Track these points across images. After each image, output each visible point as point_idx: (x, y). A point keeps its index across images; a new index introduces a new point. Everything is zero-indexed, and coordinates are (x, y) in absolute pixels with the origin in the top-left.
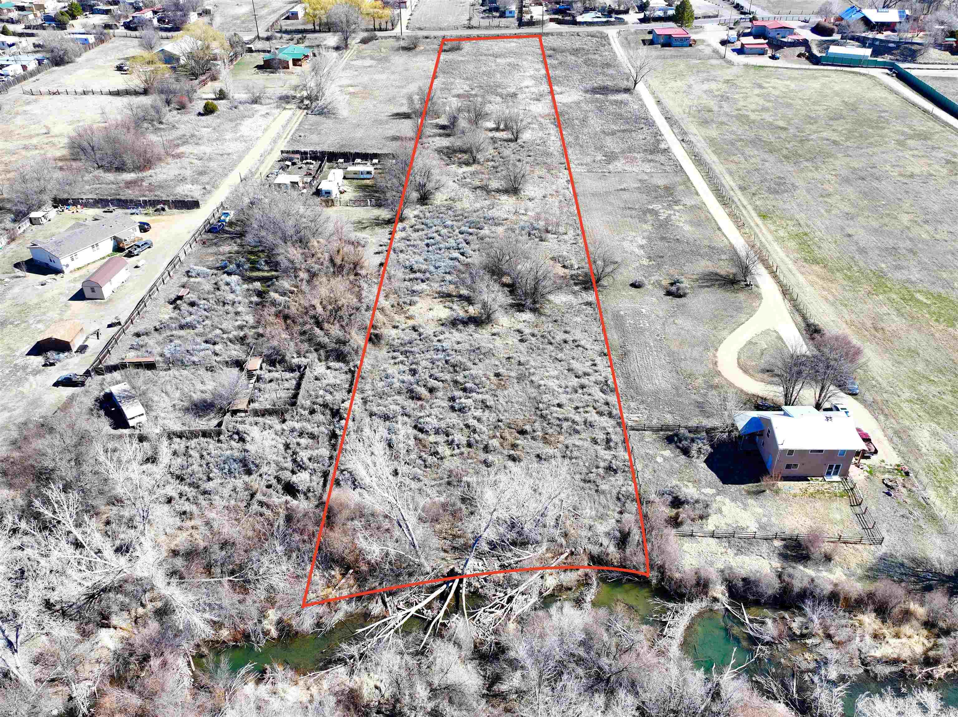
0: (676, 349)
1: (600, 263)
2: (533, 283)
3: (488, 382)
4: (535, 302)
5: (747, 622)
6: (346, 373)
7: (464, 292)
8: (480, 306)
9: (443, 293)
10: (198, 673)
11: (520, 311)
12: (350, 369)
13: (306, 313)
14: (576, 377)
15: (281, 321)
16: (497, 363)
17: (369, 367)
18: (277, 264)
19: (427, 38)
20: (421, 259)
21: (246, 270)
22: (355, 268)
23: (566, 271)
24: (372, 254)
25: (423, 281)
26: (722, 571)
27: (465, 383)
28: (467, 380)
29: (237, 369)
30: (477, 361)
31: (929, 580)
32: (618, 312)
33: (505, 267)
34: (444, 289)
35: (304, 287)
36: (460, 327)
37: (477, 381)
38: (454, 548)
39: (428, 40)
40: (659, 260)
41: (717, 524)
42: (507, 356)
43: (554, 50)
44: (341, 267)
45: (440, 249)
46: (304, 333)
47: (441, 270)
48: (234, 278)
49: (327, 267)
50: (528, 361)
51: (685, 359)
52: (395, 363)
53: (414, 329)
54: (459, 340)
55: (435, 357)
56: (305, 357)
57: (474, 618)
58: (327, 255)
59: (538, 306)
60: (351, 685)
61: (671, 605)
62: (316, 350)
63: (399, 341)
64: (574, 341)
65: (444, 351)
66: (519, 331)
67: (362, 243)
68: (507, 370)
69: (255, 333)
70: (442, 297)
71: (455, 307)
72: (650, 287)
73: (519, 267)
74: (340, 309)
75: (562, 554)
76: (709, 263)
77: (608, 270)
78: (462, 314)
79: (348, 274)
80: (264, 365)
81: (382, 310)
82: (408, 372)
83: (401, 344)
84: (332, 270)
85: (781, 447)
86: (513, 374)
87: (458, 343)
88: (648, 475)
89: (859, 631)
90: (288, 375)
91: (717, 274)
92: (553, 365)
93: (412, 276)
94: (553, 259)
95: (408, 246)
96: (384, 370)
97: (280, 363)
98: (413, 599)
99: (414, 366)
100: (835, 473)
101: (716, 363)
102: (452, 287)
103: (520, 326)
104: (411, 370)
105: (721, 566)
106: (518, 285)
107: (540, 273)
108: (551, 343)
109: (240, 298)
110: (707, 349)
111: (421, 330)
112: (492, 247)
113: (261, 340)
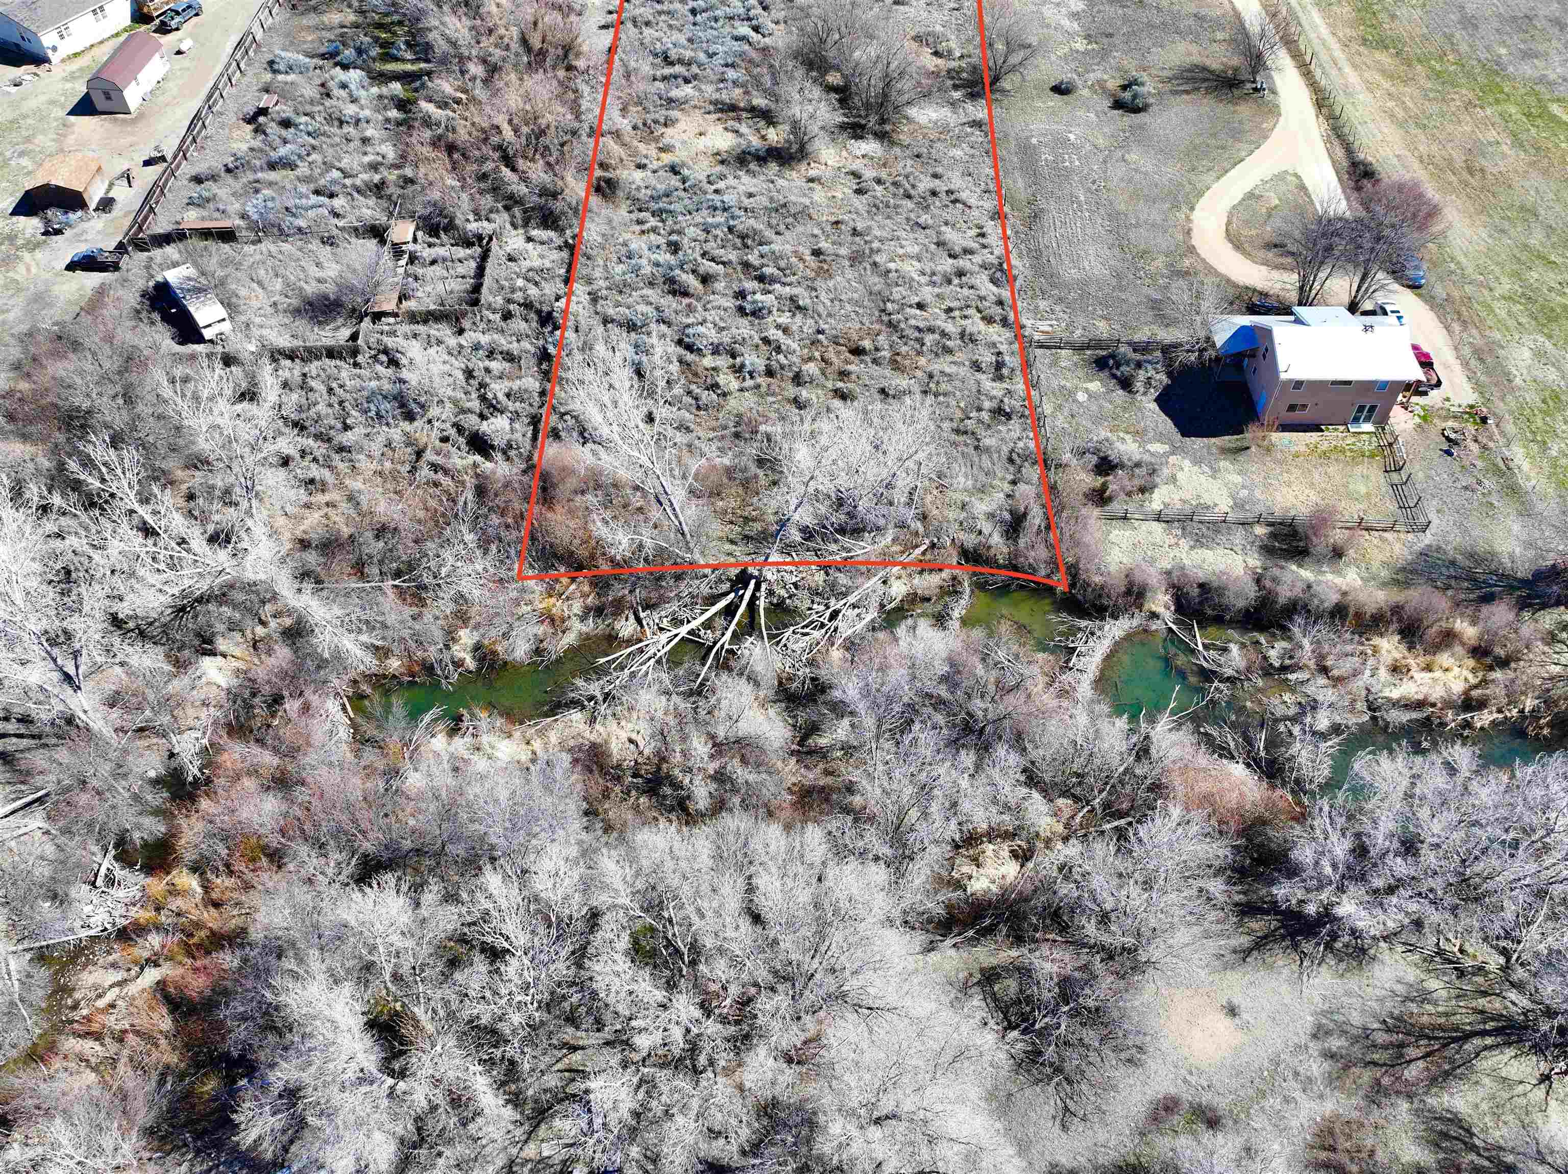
0: (1122, 207)
1: (1000, 46)
2: (881, 85)
3: (801, 265)
4: (883, 121)
5: (1201, 648)
6: (560, 248)
7: (759, 101)
8: (787, 128)
9: (723, 103)
10: (359, 720)
11: (858, 137)
12: (566, 242)
13: (486, 140)
14: (950, 256)
15: (443, 155)
16: (816, 231)
17: (599, 239)
18: (428, 47)
20: (682, 39)
21: (374, 60)
22: (566, 56)
23: (940, 61)
24: (594, 28)
25: (687, 81)
26: (1168, 573)
27: (763, 266)
28: (765, 261)
29: (375, 241)
30: (782, 227)
31: (1491, 586)
32: (1027, 138)
33: (831, 54)
34: (725, 96)
35: (479, 92)
36: (753, 166)
37: (782, 264)
38: (747, 538)
40: (1105, 40)
41: (1167, 500)
42: (833, 219)
44: (542, 53)
45: (716, 20)
46: (484, 177)
47: (718, 61)
48: (355, 76)
49: (517, 55)
50: (869, 228)
51: (1137, 225)
52: (643, 232)
53: (674, 170)
54: (752, 190)
55: (710, 220)
56: (488, 219)
57: (778, 643)
58: (515, 32)
59: (888, 128)
60: (593, 737)
61: (1083, 623)
62: (507, 208)
63: (649, 192)
64: (949, 192)
65: (725, 210)
66: (856, 175)
67: (577, 7)
68: (834, 243)
69: (399, 177)
70: (721, 111)
71: (744, 129)
72: (1085, 92)
73: (857, 54)
74: (542, 132)
75: (917, 546)
76: (1194, 48)
77: (1014, 59)
78: (756, 142)
79: (554, 68)
80: (420, 234)
81: (617, 135)
82: (664, 247)
83: (652, 197)
84: (525, 59)
85: (1283, 376)
86: (843, 251)
87: (751, 195)
88: (1061, 421)
89: (1371, 662)
90: (461, 252)
91: (1204, 69)
92: (911, 235)
93: (668, 71)
94: (917, 38)
95: (660, 13)
96: (625, 244)
97: (446, 230)
98: (684, 614)
99: (674, 237)
100: (1367, 419)
101: (1189, 232)
102: (738, 91)
103: (857, 165)
104: (669, 244)
105: (1166, 564)
106: (854, 88)
107: (893, 66)
108: (909, 197)
109: (367, 113)
110: (1176, 207)
111: (686, 172)
112: (808, 16)
113: (410, 189)
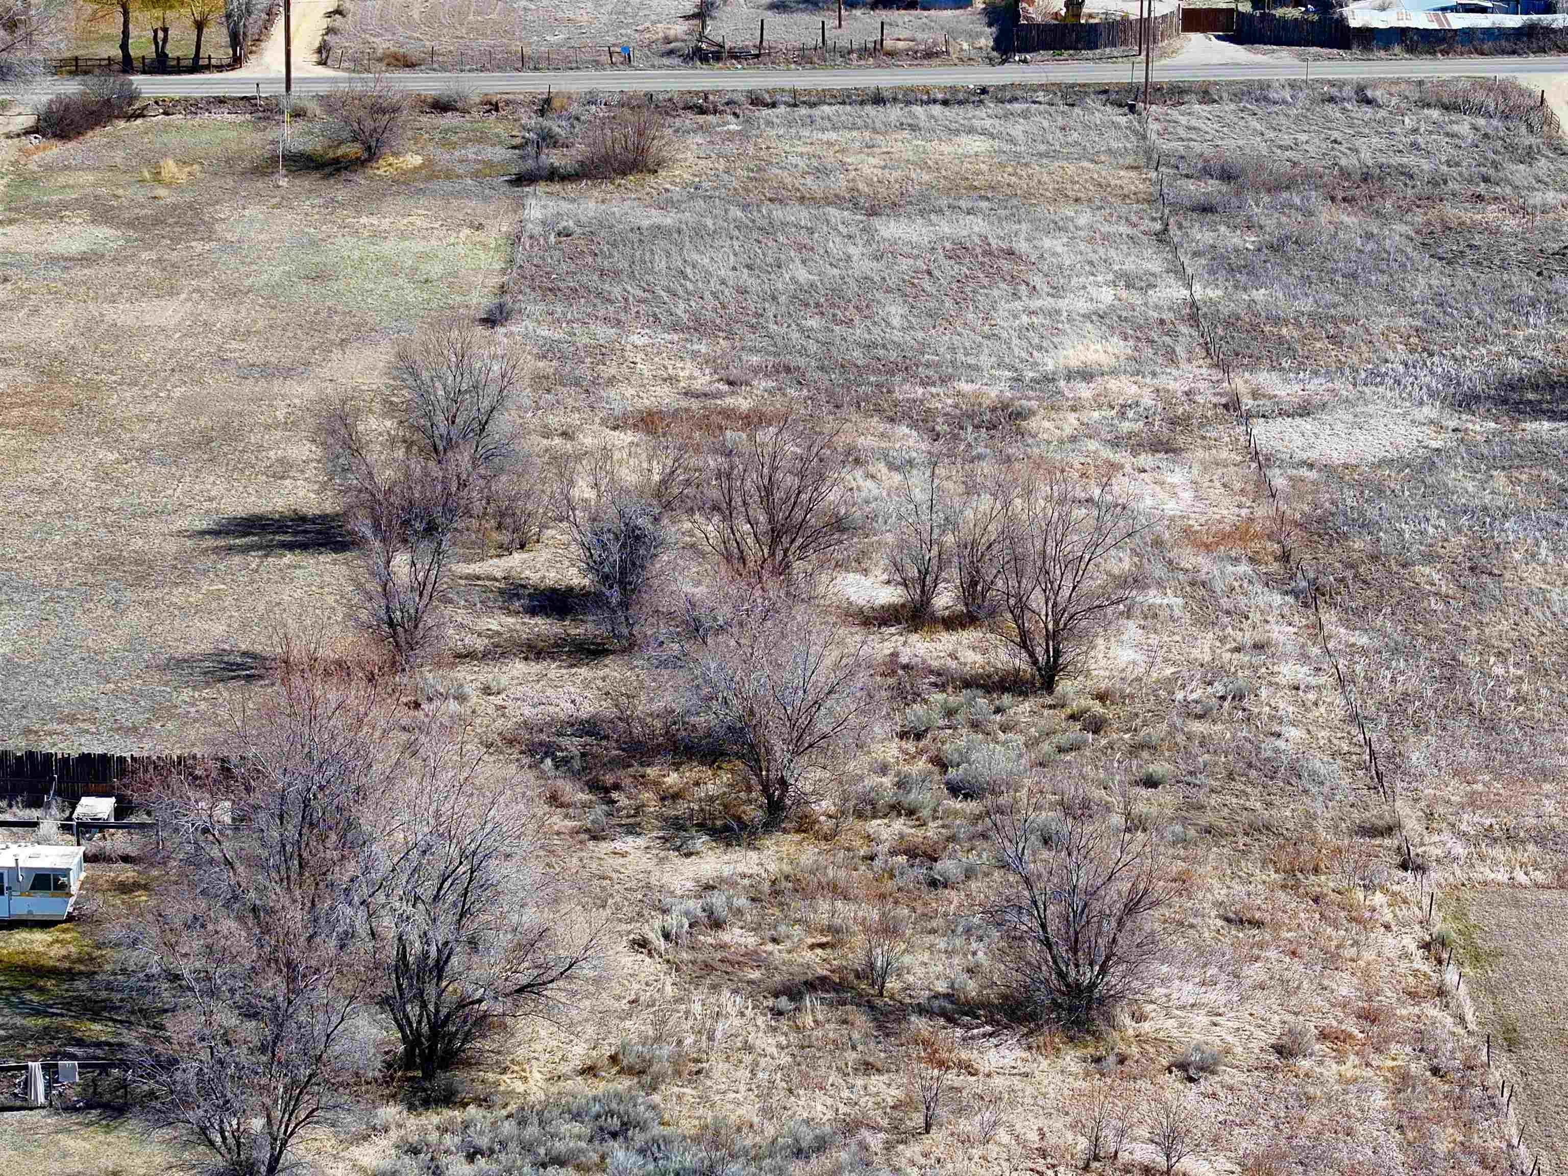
19: (441, 106)
39: (449, 120)
43: (1227, 176)
